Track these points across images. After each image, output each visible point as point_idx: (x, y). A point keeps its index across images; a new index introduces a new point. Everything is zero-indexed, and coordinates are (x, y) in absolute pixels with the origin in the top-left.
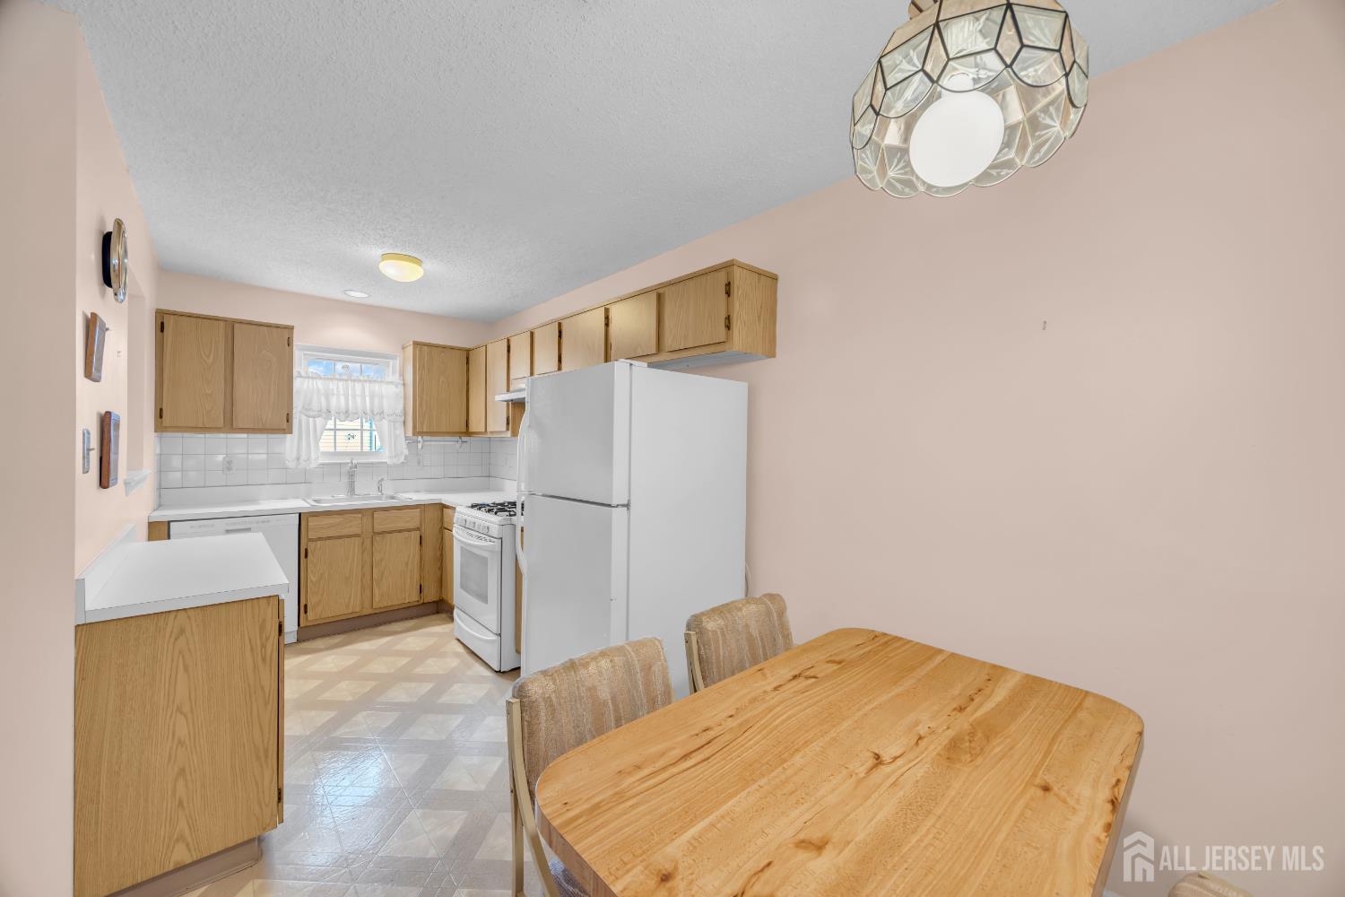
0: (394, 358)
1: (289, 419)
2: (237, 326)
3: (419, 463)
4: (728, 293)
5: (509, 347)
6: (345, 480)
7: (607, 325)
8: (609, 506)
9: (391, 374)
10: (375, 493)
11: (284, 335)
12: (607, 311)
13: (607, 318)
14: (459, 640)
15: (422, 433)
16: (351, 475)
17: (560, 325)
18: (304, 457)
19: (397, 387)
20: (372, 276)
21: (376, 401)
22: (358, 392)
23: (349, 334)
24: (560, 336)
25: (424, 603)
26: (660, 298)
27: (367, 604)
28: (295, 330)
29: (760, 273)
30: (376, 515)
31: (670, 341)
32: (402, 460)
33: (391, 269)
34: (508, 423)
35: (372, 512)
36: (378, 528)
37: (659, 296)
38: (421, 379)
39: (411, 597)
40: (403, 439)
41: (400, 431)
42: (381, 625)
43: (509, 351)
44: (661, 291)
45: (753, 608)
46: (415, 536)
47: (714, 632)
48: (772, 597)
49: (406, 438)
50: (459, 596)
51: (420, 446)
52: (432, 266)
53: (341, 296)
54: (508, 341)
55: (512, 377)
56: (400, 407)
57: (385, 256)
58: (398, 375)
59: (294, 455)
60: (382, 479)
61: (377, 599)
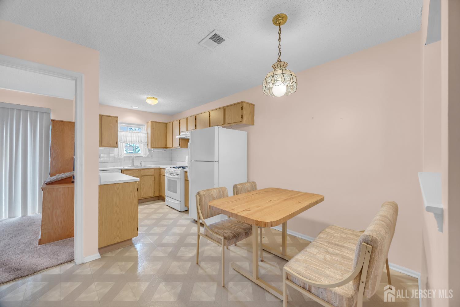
0: (144, 126)
1: (117, 143)
2: (103, 117)
3: (151, 156)
4: (242, 109)
5: (180, 123)
6: (131, 161)
7: (210, 117)
8: (214, 162)
9: (143, 130)
10: (139, 165)
11: (115, 119)
12: (210, 113)
13: (210, 115)
14: (167, 205)
15: (153, 148)
16: (133, 160)
17: (196, 116)
18: (120, 155)
19: (145, 134)
20: (144, 103)
21: (140, 138)
22: (135, 136)
23: (132, 119)
24: (196, 119)
25: (155, 197)
26: (224, 110)
27: (140, 196)
28: (118, 118)
29: (250, 104)
30: (142, 171)
31: (227, 121)
32: (147, 156)
33: (149, 101)
34: (180, 144)
35: (141, 169)
36: (142, 174)
37: (224, 109)
38: (153, 132)
39: (152, 195)
40: (147, 149)
41: (146, 147)
42: (143, 202)
43: (180, 124)
44: (225, 108)
45: (249, 184)
46: (153, 177)
47: (239, 188)
48: (253, 182)
49: (148, 149)
50: (167, 193)
51: (152, 151)
52: (160, 100)
53: (130, 108)
54: (179, 121)
55: (181, 131)
56: (146, 140)
57: (148, 98)
58: (145, 131)
59: (117, 154)
60: (142, 161)
61: (142, 194)
